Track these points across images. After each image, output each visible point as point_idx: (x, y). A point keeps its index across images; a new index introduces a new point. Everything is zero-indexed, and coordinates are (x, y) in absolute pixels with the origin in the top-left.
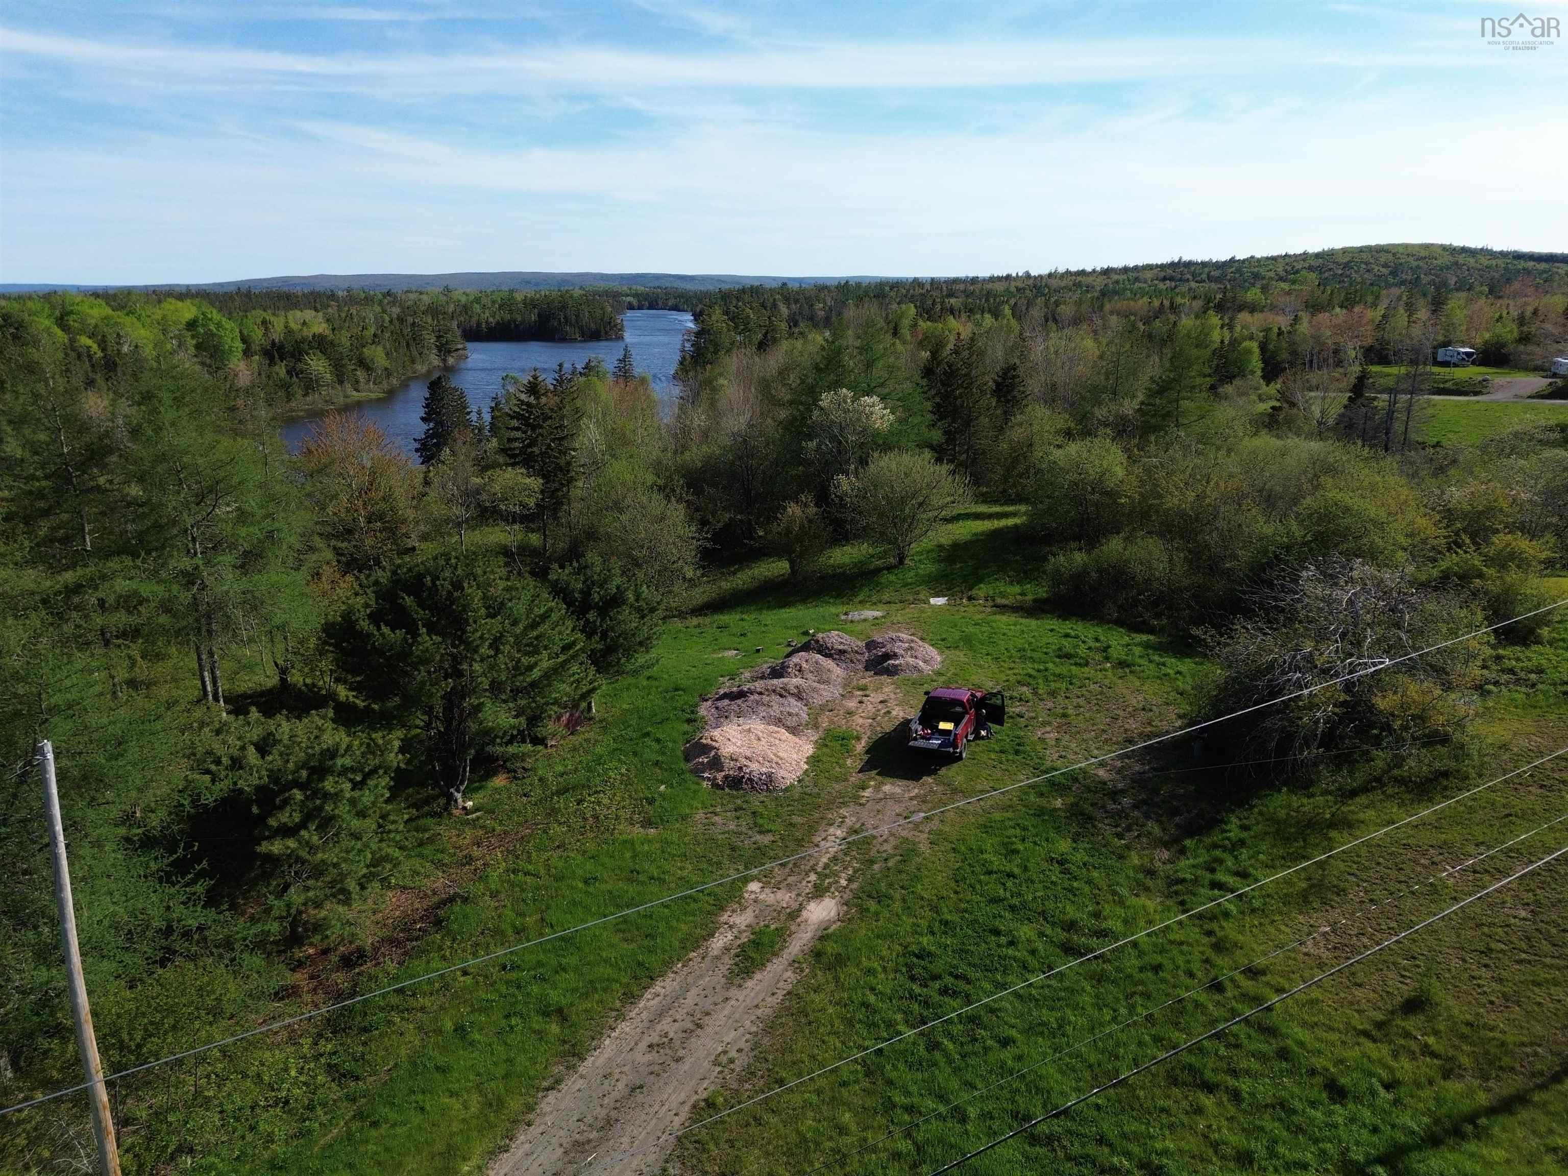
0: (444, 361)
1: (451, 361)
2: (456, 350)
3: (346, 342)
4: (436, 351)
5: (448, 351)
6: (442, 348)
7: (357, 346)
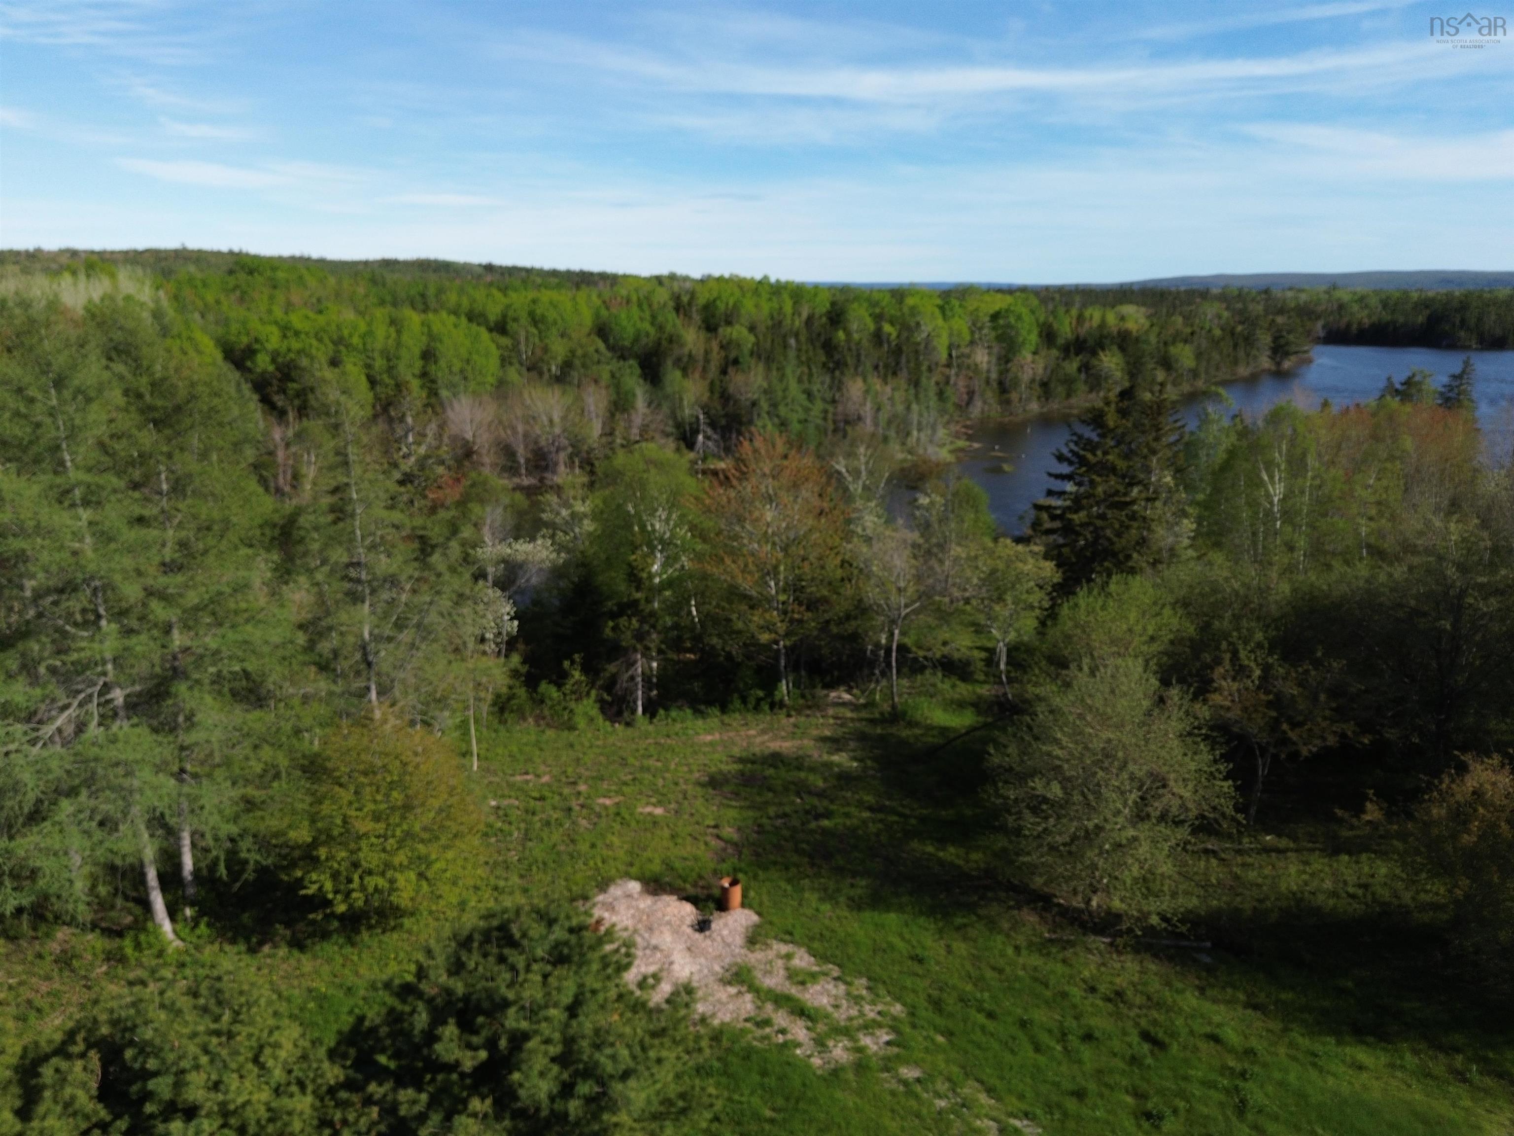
0: (1278, 364)
1: (1287, 364)
2: (1296, 353)
3: (1153, 339)
4: (1268, 353)
5: (1287, 354)
6: (1279, 350)
7: (1165, 344)
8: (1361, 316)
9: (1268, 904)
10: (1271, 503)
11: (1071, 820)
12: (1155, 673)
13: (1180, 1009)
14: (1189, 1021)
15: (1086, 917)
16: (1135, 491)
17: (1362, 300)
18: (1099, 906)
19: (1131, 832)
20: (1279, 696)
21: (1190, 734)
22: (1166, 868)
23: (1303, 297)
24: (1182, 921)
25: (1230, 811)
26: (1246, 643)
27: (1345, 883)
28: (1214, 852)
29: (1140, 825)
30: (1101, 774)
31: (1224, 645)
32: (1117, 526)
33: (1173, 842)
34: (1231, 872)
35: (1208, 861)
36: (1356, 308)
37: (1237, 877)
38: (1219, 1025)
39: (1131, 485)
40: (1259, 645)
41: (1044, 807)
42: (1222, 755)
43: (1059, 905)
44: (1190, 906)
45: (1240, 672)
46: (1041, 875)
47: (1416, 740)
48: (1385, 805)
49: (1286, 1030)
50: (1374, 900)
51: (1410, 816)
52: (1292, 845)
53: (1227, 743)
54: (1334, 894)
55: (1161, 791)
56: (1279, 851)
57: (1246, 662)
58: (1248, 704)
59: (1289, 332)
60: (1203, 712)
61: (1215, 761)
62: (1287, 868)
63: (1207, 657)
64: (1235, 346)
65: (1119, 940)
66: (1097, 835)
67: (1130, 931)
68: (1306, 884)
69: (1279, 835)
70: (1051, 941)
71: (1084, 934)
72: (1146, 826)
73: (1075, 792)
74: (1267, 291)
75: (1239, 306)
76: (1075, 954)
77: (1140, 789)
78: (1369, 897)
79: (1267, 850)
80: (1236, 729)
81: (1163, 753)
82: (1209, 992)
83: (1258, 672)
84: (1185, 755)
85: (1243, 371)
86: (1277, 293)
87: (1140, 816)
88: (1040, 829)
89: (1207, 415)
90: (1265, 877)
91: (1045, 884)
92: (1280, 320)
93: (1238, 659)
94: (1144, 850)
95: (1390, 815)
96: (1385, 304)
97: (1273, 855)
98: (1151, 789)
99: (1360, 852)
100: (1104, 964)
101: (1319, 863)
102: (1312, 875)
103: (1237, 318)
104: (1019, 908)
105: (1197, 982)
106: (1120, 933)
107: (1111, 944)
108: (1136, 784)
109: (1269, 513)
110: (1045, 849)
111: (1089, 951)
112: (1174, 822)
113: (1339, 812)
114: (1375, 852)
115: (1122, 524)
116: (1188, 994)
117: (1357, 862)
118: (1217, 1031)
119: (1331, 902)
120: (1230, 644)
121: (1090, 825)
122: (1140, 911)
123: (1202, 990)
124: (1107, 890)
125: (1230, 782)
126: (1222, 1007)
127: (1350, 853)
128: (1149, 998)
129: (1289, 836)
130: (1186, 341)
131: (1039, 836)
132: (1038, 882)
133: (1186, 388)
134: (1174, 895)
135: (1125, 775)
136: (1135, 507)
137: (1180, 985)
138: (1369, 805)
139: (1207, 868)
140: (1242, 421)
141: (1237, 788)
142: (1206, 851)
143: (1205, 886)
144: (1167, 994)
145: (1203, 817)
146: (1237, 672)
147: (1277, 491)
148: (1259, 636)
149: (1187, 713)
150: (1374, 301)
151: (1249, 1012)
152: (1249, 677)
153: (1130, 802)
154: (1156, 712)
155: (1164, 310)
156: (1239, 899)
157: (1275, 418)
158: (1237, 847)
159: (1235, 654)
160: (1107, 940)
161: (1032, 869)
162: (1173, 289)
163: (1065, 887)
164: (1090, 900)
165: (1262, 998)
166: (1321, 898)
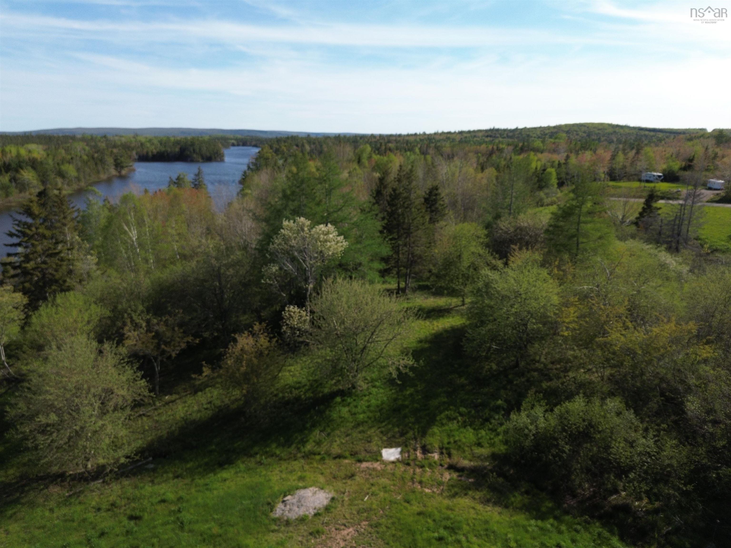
2: (127, 167)
3: (50, 161)
4: (114, 167)
5: (122, 167)
6: (118, 165)
7: (58, 164)
8: (153, 149)
9: (173, 428)
10: (133, 242)
11: (66, 429)
12: (94, 339)
13: (145, 496)
14: (150, 500)
15: (86, 475)
16: (60, 247)
17: (150, 141)
18: (92, 466)
19: (100, 423)
20: (157, 332)
21: (120, 363)
22: (123, 433)
23: (123, 140)
24: (136, 455)
25: (146, 393)
26: (135, 312)
27: (202, 404)
28: (144, 415)
29: (104, 418)
30: (76, 400)
31: (126, 315)
32: (54, 266)
33: (123, 419)
34: (154, 420)
35: (142, 419)
36: (148, 145)
37: (157, 422)
38: (164, 494)
39: (57, 243)
40: (142, 312)
41: (49, 429)
42: (137, 368)
43: (70, 475)
44: (138, 445)
45: (136, 326)
46: (56, 465)
47: (216, 334)
48: (210, 366)
49: (193, 480)
50: (215, 407)
51: (220, 367)
52: (177, 396)
53: (138, 362)
54: (199, 411)
55: (111, 396)
56: (172, 402)
57: (138, 321)
58: (144, 340)
59: (121, 157)
60: (123, 350)
61: (135, 372)
62: (177, 408)
63: (119, 324)
64: (96, 164)
65: (107, 478)
66: (83, 432)
67: (111, 471)
68: (187, 411)
69: (171, 394)
70: (70, 496)
71: (88, 484)
72: (107, 417)
73: (65, 414)
74: (105, 137)
75: (93, 144)
76: (85, 496)
77: (100, 399)
78: (213, 406)
79: (167, 403)
80: (141, 354)
81: (108, 377)
82: (156, 481)
83: (144, 324)
84: (119, 374)
85: (103, 176)
86: (110, 137)
87: (103, 413)
88: (49, 441)
89: (90, 201)
90: (170, 416)
91: (60, 468)
92: (115, 151)
93: (134, 320)
94: (109, 429)
95: (213, 369)
96: (161, 142)
97: (171, 404)
98: (105, 397)
99: (205, 389)
100: (102, 494)
101: (190, 400)
102: (189, 407)
103: (94, 150)
104: (47, 487)
105: (149, 479)
106: (107, 475)
107: (103, 482)
108: (97, 398)
109: (132, 245)
110: (55, 450)
111: (93, 491)
112: (121, 409)
113: (193, 376)
114: (211, 386)
115: (57, 265)
116: (147, 487)
117: (205, 393)
118: (163, 497)
119: (199, 415)
120: (129, 314)
121: (78, 428)
122: (114, 459)
123: (152, 482)
124: (94, 456)
125: (144, 380)
126: (163, 485)
127: (201, 391)
128: (128, 499)
129: (175, 393)
130: (69, 163)
131: (49, 445)
132: (55, 469)
133: (75, 187)
134: (129, 444)
135: (90, 396)
136: (62, 255)
137: (142, 485)
138: (204, 369)
139: (142, 423)
140: (109, 202)
141: (148, 382)
142: (140, 416)
143: (144, 432)
144: (137, 492)
145: (135, 400)
146: (135, 327)
147: (134, 234)
148: (141, 308)
149: (116, 354)
150: (156, 142)
151: (176, 480)
152: (141, 327)
153: (96, 408)
154: (99, 358)
155: (53, 147)
156: (160, 431)
157: (125, 200)
158: (154, 407)
159: (131, 318)
160: (101, 481)
161: (50, 464)
162: (55, 135)
163: (71, 465)
164: (86, 465)
165: (180, 471)
166: (194, 415)
